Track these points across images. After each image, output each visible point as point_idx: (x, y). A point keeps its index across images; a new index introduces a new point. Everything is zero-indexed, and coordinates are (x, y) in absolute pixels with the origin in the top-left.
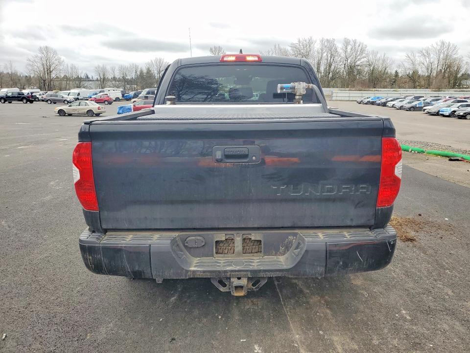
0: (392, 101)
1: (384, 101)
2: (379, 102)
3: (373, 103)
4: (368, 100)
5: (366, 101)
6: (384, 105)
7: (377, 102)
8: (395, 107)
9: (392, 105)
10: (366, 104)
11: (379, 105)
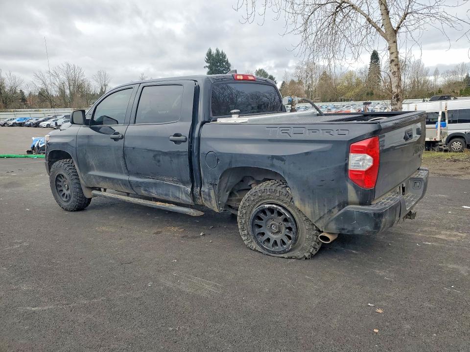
0: (44, 121)
1: (34, 121)
2: (29, 123)
3: (21, 125)
4: (14, 121)
5: (11, 123)
6: (37, 125)
7: (26, 123)
8: (52, 127)
9: (46, 125)
10: (12, 126)
11: (29, 126)
